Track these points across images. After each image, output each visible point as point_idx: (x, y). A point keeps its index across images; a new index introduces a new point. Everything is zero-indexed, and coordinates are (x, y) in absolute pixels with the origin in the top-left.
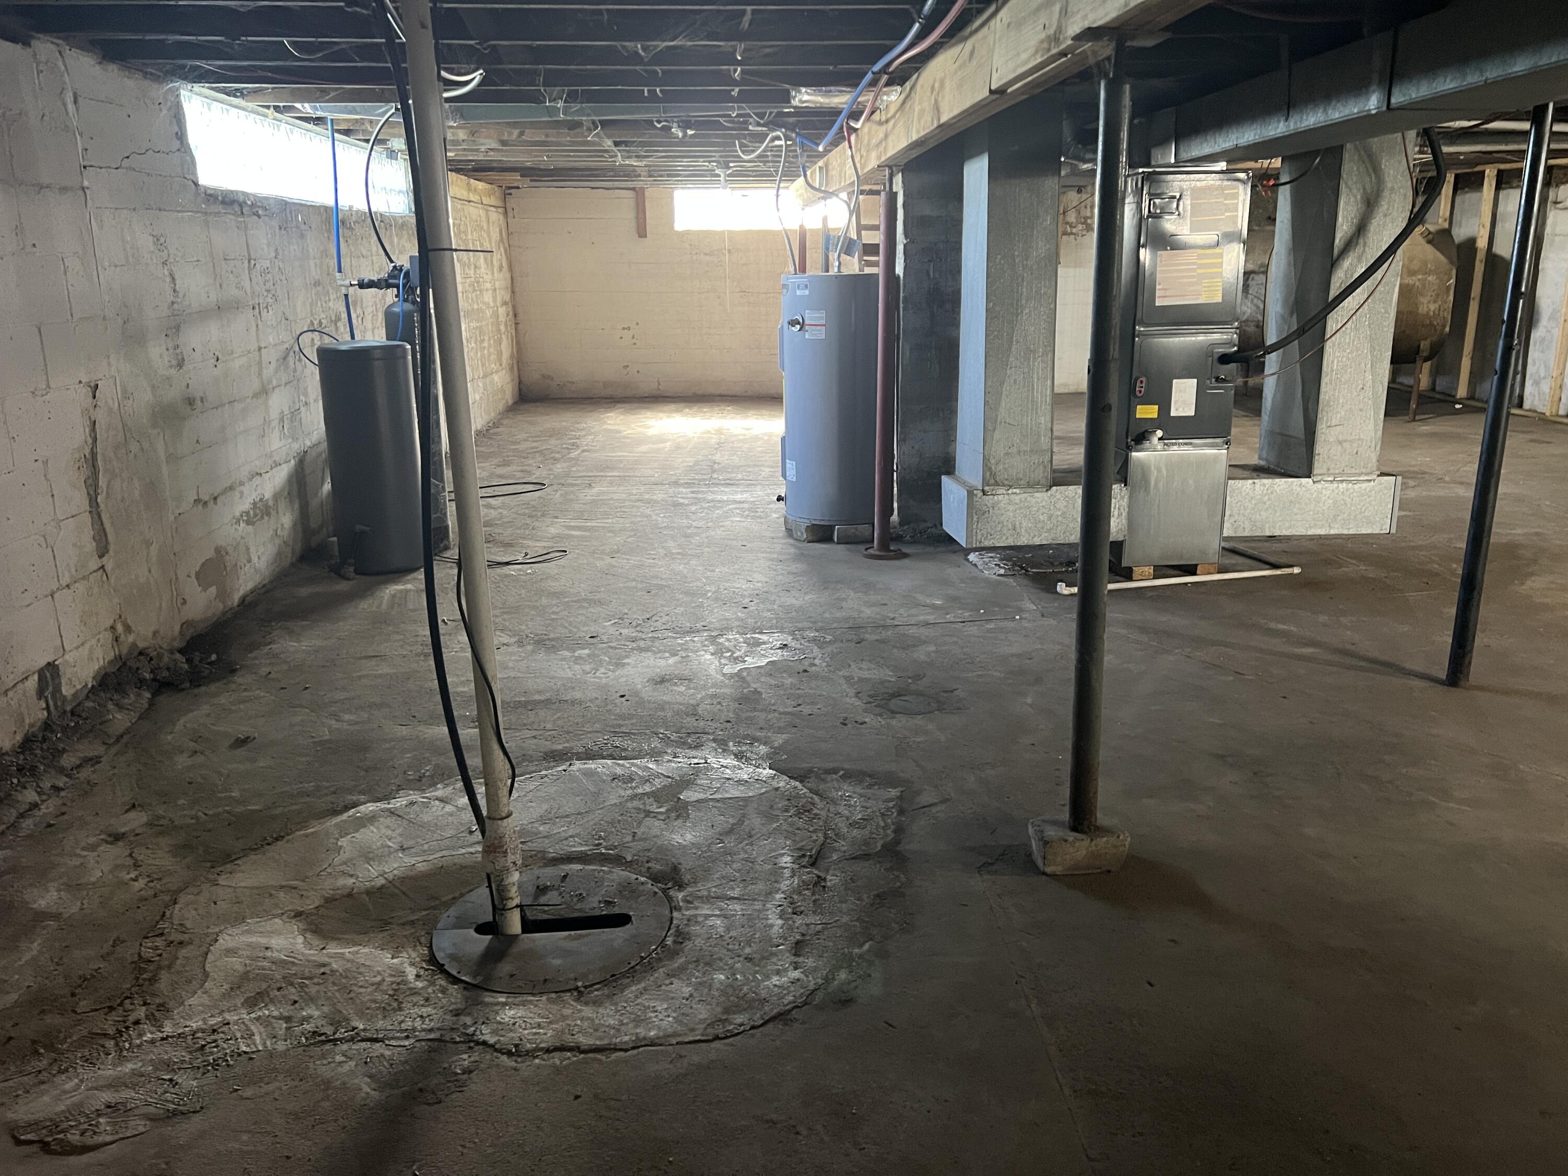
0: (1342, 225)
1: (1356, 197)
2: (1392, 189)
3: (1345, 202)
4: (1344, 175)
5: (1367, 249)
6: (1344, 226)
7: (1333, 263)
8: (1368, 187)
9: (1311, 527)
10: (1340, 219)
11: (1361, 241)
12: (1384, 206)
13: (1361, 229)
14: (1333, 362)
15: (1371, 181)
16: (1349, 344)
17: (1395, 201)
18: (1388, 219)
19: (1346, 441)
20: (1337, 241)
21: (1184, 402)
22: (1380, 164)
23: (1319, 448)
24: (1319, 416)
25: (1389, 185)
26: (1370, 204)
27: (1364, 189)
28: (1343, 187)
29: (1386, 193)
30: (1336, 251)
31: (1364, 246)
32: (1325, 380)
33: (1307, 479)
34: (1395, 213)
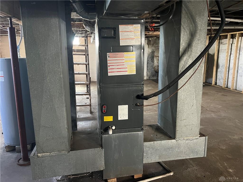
0: (182, 44)
1: (187, 32)
2: (201, 29)
3: (183, 34)
4: (182, 24)
5: (192, 53)
6: (183, 44)
7: (179, 58)
8: (191, 29)
9: (176, 157)
10: (181, 41)
11: (190, 50)
12: (198, 36)
13: (189, 45)
14: (181, 96)
15: (192, 26)
16: (187, 89)
17: (202, 34)
18: (199, 41)
19: (187, 125)
20: (181, 49)
21: (123, 114)
22: (196, 20)
23: (178, 128)
24: (177, 116)
25: (199, 28)
26: (192, 35)
27: (190, 29)
28: (182, 28)
29: (198, 31)
30: (180, 54)
31: (191, 52)
32: (179, 103)
33: (174, 140)
34: (202, 40)
